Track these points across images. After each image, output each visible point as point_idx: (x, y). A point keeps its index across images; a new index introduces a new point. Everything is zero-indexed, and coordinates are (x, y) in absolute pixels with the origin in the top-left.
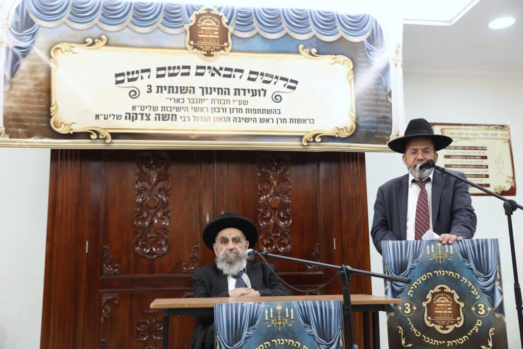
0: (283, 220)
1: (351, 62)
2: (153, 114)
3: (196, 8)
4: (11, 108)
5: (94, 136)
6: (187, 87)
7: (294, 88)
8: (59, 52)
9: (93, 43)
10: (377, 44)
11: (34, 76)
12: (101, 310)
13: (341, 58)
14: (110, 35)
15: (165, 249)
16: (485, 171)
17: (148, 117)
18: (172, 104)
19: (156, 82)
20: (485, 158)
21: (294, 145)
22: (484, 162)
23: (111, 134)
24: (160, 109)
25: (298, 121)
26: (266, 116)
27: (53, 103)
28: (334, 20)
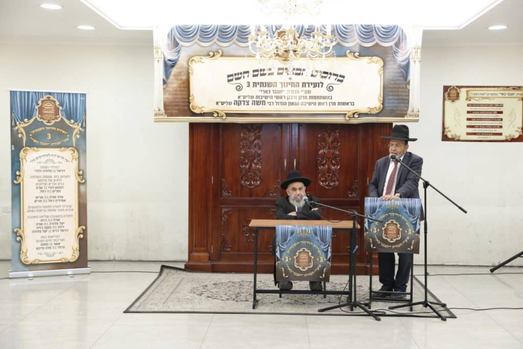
0: (334, 165)
1: (382, 61)
2: (251, 101)
3: (278, 28)
4: (168, 98)
5: (215, 115)
6: (272, 83)
7: (342, 81)
8: (194, 62)
9: (214, 55)
10: (402, 47)
11: (179, 78)
12: (221, 218)
13: (375, 59)
14: (224, 49)
15: (258, 183)
16: (500, 123)
17: (248, 102)
18: (262, 94)
19: (253, 80)
20: (501, 112)
21: (340, 120)
22: (500, 116)
23: (226, 113)
24: (255, 97)
25: (344, 104)
26: (322, 101)
27: (191, 94)
28: (372, 31)
